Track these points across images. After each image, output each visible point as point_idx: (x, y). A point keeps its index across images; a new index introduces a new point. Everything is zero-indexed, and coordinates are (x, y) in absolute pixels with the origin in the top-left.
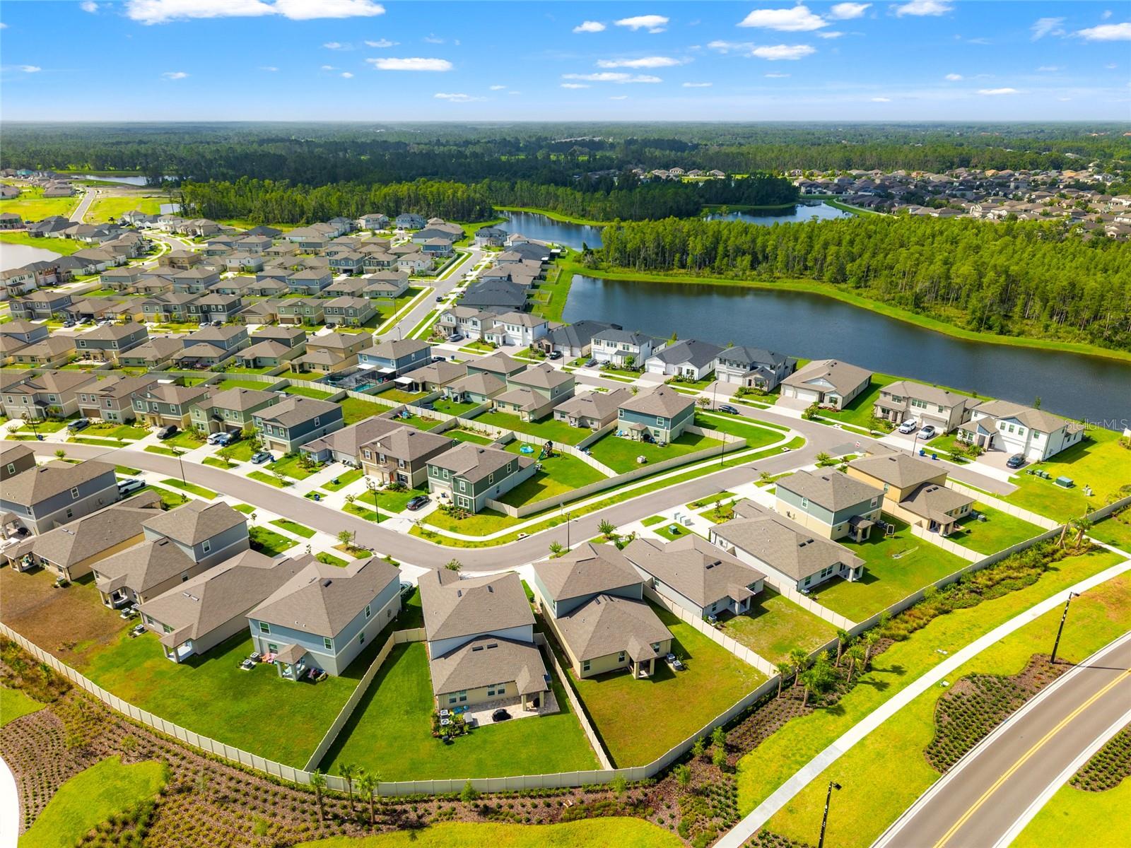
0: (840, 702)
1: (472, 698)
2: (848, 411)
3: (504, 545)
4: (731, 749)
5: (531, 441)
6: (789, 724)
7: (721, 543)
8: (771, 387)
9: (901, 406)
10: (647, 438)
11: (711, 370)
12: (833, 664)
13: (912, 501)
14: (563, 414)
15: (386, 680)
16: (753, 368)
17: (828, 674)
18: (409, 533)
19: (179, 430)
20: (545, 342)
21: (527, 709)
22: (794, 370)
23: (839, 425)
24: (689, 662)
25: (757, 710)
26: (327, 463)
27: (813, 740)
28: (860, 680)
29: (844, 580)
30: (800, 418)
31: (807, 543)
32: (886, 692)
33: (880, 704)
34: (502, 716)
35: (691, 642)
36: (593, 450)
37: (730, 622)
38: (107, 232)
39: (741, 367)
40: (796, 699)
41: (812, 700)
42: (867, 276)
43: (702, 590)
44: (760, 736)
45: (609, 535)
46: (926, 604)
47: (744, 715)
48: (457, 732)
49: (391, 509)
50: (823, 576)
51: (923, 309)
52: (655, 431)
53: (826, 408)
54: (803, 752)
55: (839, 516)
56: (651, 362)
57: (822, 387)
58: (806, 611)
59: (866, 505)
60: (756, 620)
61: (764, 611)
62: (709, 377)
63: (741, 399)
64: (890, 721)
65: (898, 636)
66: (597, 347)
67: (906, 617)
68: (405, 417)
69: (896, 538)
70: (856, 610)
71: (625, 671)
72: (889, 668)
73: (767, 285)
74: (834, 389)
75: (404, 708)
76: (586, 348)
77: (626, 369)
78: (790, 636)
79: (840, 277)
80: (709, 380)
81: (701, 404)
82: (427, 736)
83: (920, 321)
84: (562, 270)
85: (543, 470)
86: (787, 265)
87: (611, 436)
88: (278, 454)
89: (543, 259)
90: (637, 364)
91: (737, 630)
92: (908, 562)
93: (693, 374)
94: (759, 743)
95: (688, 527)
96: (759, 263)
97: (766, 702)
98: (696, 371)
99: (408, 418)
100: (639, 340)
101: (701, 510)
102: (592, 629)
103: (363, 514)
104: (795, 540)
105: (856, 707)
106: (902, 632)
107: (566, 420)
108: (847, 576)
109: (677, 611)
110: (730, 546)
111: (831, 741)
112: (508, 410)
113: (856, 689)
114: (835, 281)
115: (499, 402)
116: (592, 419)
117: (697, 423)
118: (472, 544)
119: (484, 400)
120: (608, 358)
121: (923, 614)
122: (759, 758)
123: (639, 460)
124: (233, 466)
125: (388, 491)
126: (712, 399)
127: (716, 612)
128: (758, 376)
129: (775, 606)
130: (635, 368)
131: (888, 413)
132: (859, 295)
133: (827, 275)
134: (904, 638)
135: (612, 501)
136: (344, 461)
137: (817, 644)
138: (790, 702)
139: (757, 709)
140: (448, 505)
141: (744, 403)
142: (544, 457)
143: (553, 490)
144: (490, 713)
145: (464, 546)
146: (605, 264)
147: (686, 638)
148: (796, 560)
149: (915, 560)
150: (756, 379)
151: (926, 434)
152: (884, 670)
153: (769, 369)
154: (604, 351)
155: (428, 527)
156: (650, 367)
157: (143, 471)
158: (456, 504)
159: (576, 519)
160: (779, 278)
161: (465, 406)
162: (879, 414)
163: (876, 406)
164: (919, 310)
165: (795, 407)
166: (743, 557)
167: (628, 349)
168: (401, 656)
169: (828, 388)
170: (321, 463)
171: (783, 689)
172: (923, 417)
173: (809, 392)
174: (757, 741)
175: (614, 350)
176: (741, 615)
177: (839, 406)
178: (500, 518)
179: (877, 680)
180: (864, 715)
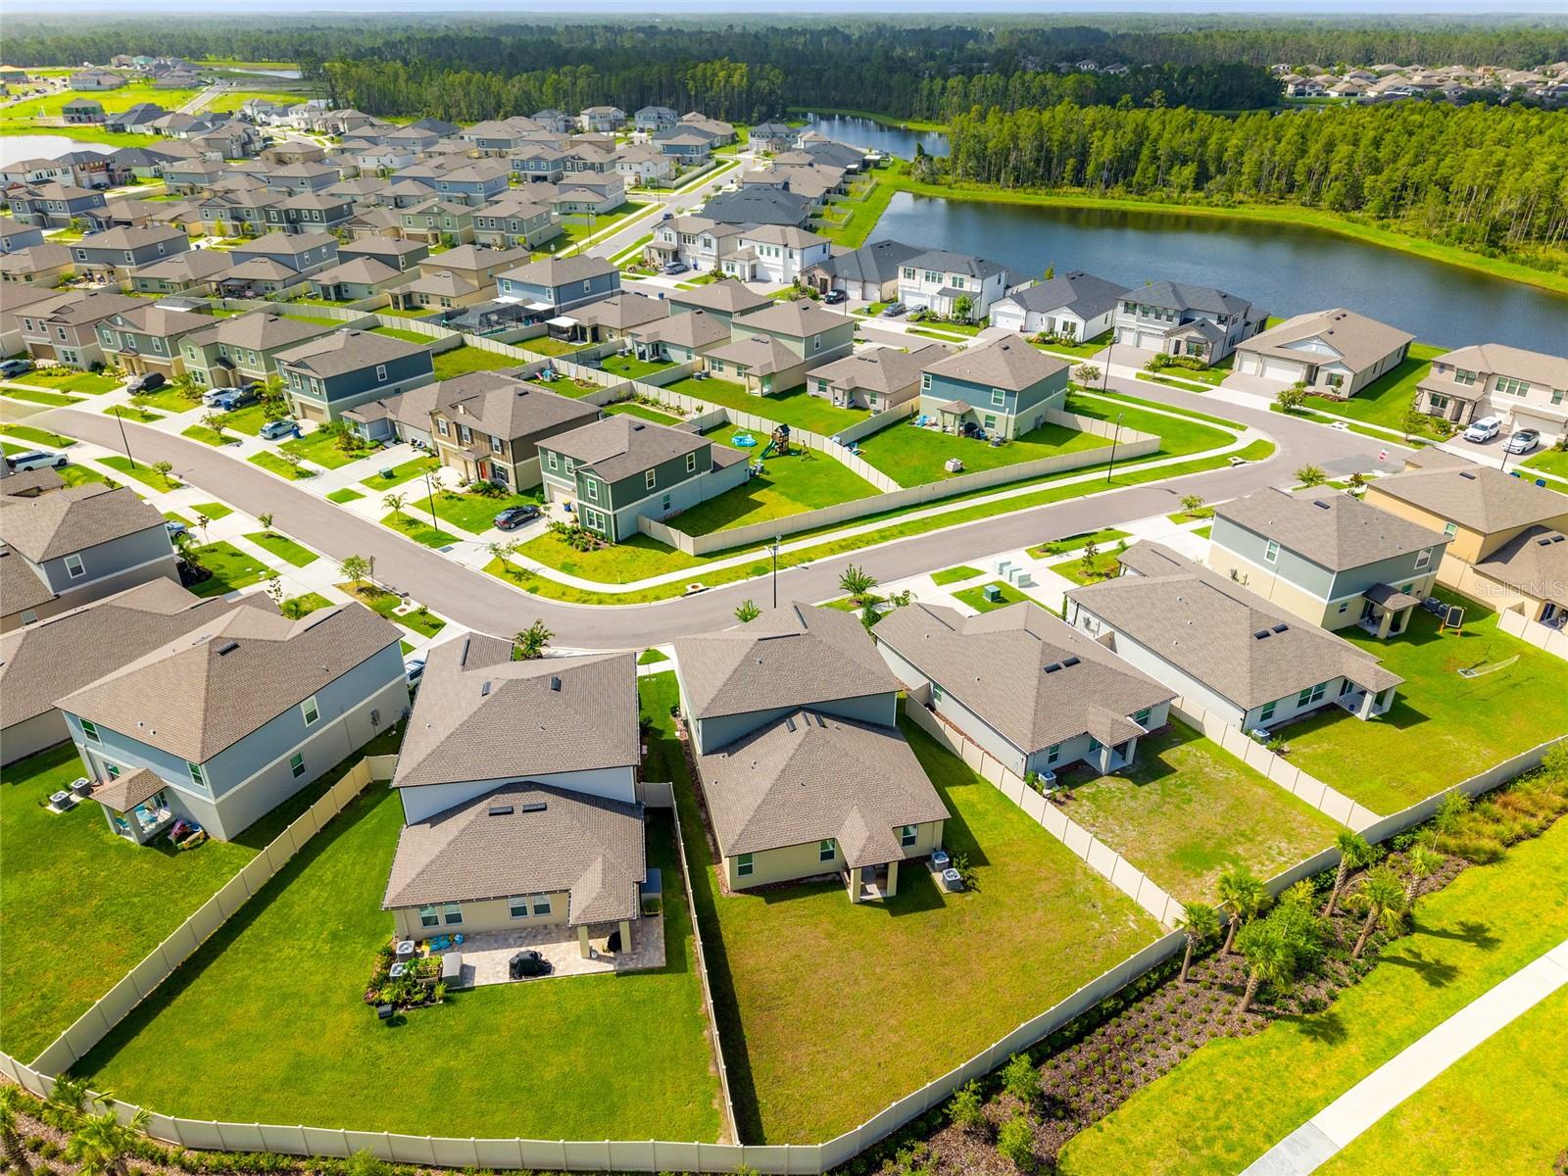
0: (1335, 1008)
1: (474, 919)
2: (1363, 401)
3: (654, 603)
4: (1052, 1108)
5: (755, 425)
6: (1204, 1053)
7: (1088, 623)
8: (1217, 357)
9: (1474, 390)
10: (971, 430)
11: (1107, 327)
12: (1319, 908)
13: (1506, 562)
14: (823, 384)
15: (324, 856)
16: (1185, 321)
17: (1308, 932)
18: (484, 570)
19: (168, 382)
20: (820, 274)
21: (591, 954)
22: (1262, 327)
23: (1342, 423)
24: (980, 872)
25: (1126, 1008)
26: (386, 444)
27: (1260, 1105)
28: (1385, 953)
29: (1346, 715)
30: (1267, 409)
31: (1271, 631)
32: (1449, 991)
33: (1436, 1021)
34: (530, 967)
35: (993, 826)
36: (867, 448)
37: (1085, 789)
38: (209, 125)
39: (1164, 317)
40: (1225, 987)
41: (1263, 997)
42: (1400, 198)
43: (1029, 717)
44: (1127, 1081)
45: (861, 597)
46: (1542, 781)
47: (1091, 1019)
48: (419, 997)
49: (467, 527)
50: (1302, 703)
51: (1504, 249)
52: (988, 417)
53: (1318, 394)
54: (1233, 1136)
55: (1345, 582)
56: (1001, 309)
57: (1314, 354)
58: (1262, 777)
59: (1404, 563)
60: (1146, 788)
61: (1166, 770)
62: (1104, 339)
63: (1157, 375)
64: (1463, 1069)
65: (1477, 851)
66: (908, 282)
67: (1496, 809)
68: (548, 380)
69: (1465, 634)
70: (1375, 785)
71: (832, 882)
72: (1456, 930)
73: (1221, 212)
74: (1337, 357)
75: (331, 926)
76: (888, 286)
77: (956, 322)
78: (1220, 830)
79: (1352, 200)
80: (1103, 343)
81: (1081, 376)
82: (354, 998)
83: (1498, 267)
84: (878, 185)
85: (764, 476)
86: (1257, 183)
87: (906, 425)
88: (309, 427)
89: (849, 166)
90: (975, 313)
91: (1099, 807)
92: (1494, 688)
93: (1073, 331)
94: (1123, 1098)
95: (1022, 590)
96: (1209, 178)
97: (1150, 991)
98: (1080, 324)
99: (553, 380)
100: (982, 268)
101: (1056, 560)
102: (766, 784)
103: (413, 532)
104: (1246, 624)
105: (1374, 1023)
106: (1489, 844)
107: (827, 395)
108: (1355, 706)
109: (971, 757)
110: (1105, 630)
111: (1310, 1112)
112: (729, 374)
113: (1375, 975)
114: (1339, 207)
115: (713, 360)
116: (874, 394)
117: (1069, 408)
118: (595, 598)
119: (689, 358)
120: (925, 302)
121: (1535, 803)
122: (1121, 1141)
123: (949, 466)
124: (227, 440)
125: (473, 495)
126: (1103, 371)
127: (1056, 765)
128: (1194, 334)
129: (1192, 762)
130: (968, 317)
131: (1444, 405)
132: (1383, 227)
133: (1328, 196)
134: (1493, 858)
135: (883, 535)
136: (414, 442)
137: (1280, 854)
138: (1209, 994)
139: (1127, 1006)
140: (568, 525)
141: (1162, 380)
142: (771, 454)
143: (775, 509)
144: (507, 955)
145: (578, 600)
146: (950, 178)
147: (982, 815)
148: (1246, 668)
149: (1511, 684)
150: (1189, 340)
151: (1520, 444)
152: (1443, 934)
153: (1214, 322)
154: (918, 289)
155: (519, 561)
156: (999, 318)
157: (80, 441)
158: (583, 524)
159: (806, 564)
160: (1240, 202)
161: (656, 366)
162: (1425, 406)
163: (1421, 389)
164: (1497, 252)
165: (1256, 390)
166: (1130, 653)
167: (961, 285)
168: (374, 806)
169: (1324, 357)
170: (374, 444)
171: (1194, 961)
172: (1516, 412)
173: (1291, 364)
174: (1118, 1091)
175: (936, 287)
176: (1111, 774)
177: (1344, 391)
178: (660, 554)
179: (1427, 958)
180: (1394, 1047)
